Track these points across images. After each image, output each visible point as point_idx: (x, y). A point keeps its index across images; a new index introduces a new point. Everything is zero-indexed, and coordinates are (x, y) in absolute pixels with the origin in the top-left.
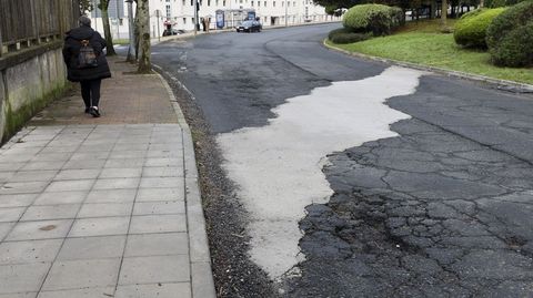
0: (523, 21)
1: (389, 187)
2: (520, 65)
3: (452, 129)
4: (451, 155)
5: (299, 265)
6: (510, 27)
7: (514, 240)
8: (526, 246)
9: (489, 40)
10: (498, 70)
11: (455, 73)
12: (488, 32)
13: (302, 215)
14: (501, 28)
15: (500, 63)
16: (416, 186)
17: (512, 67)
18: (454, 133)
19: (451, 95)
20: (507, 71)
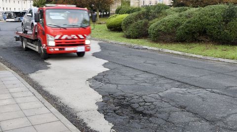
0: (136, 20)
1: (122, 92)
2: (136, 38)
3: (127, 65)
4: (136, 76)
5: (112, 128)
6: (131, 23)
7: (181, 107)
8: (187, 109)
9: (123, 27)
10: (129, 40)
11: (112, 41)
12: (122, 24)
13: (97, 107)
14: (128, 23)
15: (129, 37)
16: (132, 90)
17: (133, 38)
18: (130, 67)
19: (116, 51)
20: (132, 40)
